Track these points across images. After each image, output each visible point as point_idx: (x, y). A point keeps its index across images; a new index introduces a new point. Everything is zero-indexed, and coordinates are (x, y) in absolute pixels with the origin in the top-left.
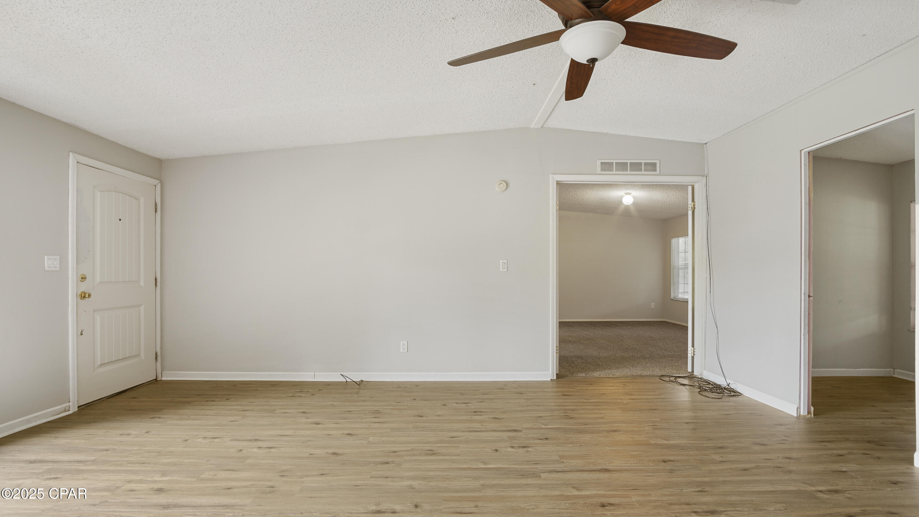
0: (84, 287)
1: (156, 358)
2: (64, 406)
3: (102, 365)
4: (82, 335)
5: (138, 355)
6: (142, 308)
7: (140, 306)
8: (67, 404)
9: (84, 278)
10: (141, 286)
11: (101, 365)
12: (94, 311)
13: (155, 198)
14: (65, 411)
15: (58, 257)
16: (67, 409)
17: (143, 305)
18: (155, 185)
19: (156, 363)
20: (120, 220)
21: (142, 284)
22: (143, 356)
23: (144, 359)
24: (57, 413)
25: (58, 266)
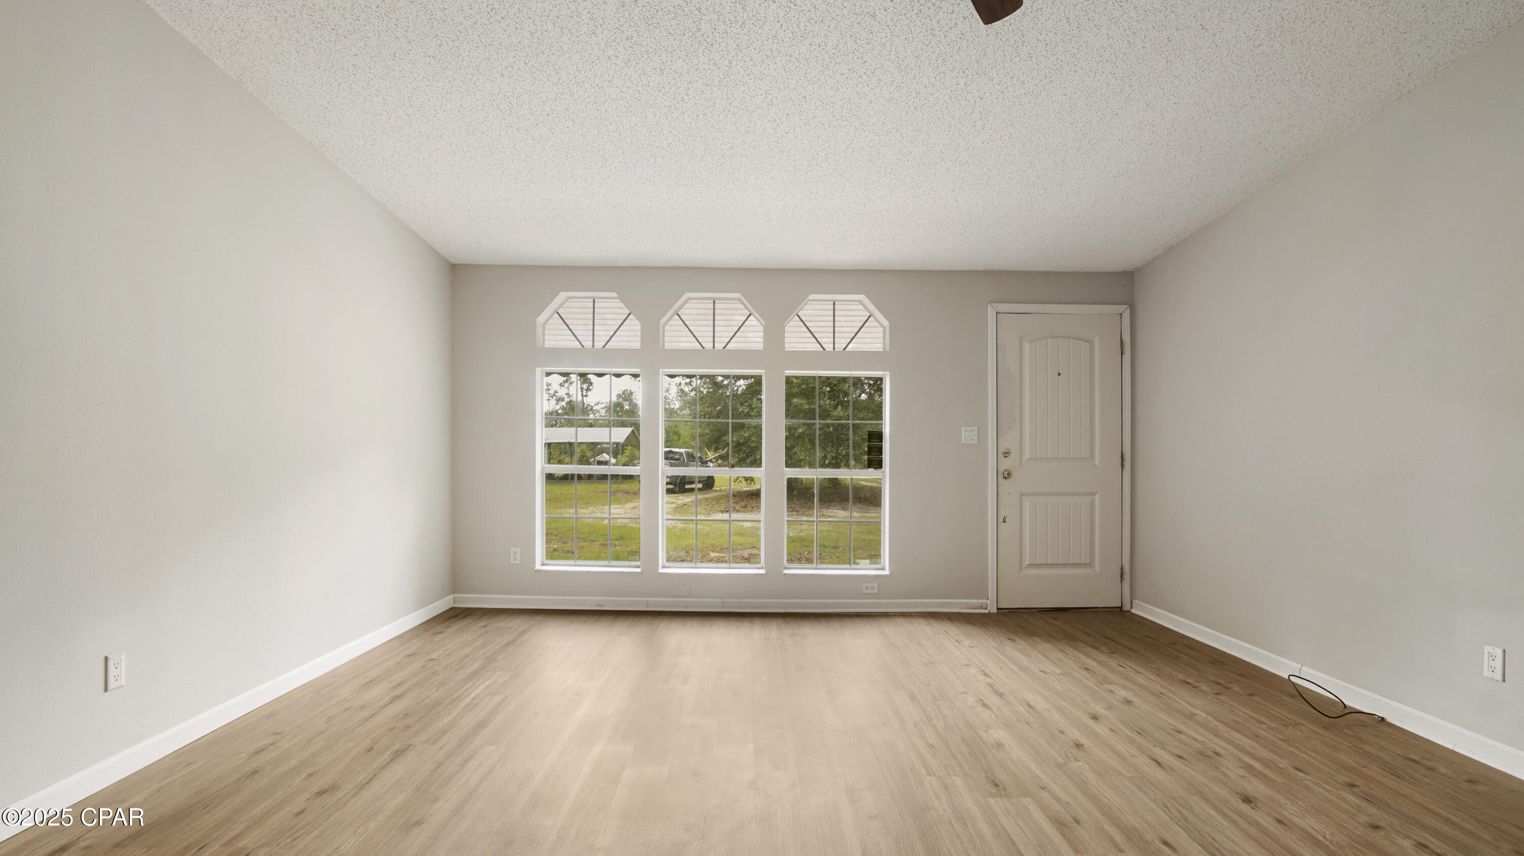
0: (1006, 464)
1: (1122, 575)
2: (981, 601)
3: (1031, 565)
4: (1005, 522)
5: (1090, 565)
6: (1097, 497)
7: (1094, 494)
8: (985, 601)
9: (1006, 454)
10: (1095, 465)
11: (1029, 565)
12: (1022, 495)
13: (1121, 333)
14: (982, 608)
15: (976, 428)
16: (984, 606)
17: (1099, 494)
18: (1121, 314)
19: (1121, 582)
20: (1059, 374)
21: (1097, 461)
22: (1097, 567)
23: (1099, 572)
24: (973, 607)
25: (976, 438)
